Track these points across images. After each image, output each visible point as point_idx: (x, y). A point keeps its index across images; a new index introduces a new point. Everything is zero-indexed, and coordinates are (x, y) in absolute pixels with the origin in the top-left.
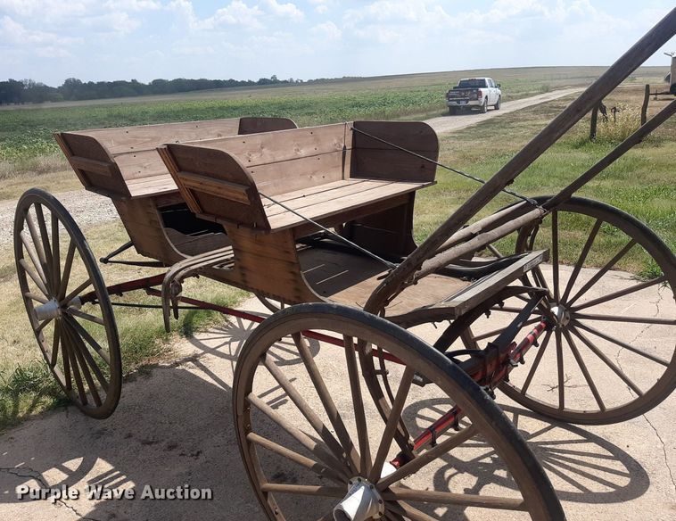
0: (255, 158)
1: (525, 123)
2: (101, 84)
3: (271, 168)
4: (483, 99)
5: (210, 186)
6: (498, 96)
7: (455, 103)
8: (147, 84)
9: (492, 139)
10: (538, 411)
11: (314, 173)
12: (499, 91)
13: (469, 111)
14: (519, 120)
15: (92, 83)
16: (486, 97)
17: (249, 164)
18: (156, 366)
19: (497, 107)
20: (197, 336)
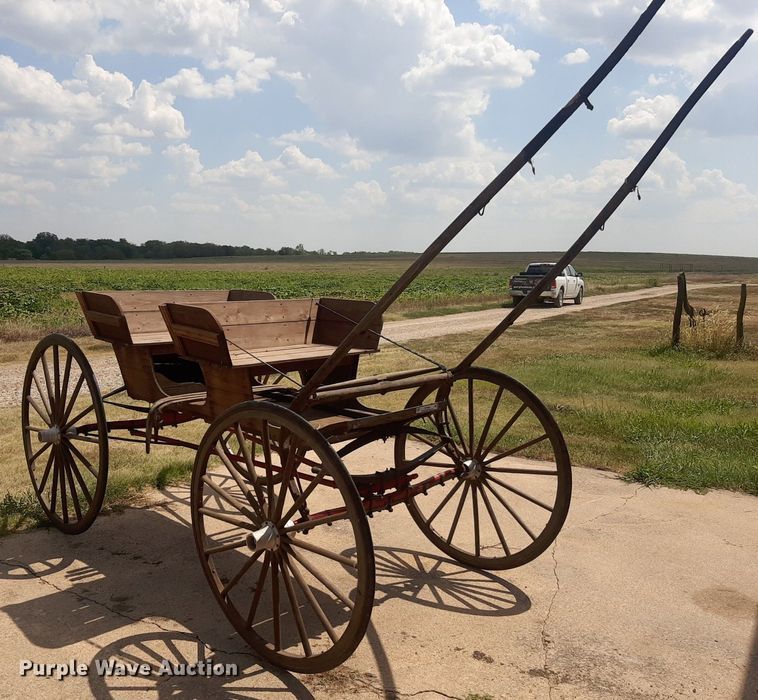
0: (232, 320)
1: (604, 323)
2: (82, 242)
3: (244, 328)
4: (557, 290)
5: (194, 334)
6: (578, 288)
7: (520, 293)
8: (139, 245)
9: (553, 338)
10: (460, 559)
11: (280, 336)
12: (580, 280)
13: (541, 304)
14: (599, 319)
15: (71, 240)
16: (562, 288)
17: (225, 323)
18: (128, 507)
19: (577, 301)
20: (169, 489)
